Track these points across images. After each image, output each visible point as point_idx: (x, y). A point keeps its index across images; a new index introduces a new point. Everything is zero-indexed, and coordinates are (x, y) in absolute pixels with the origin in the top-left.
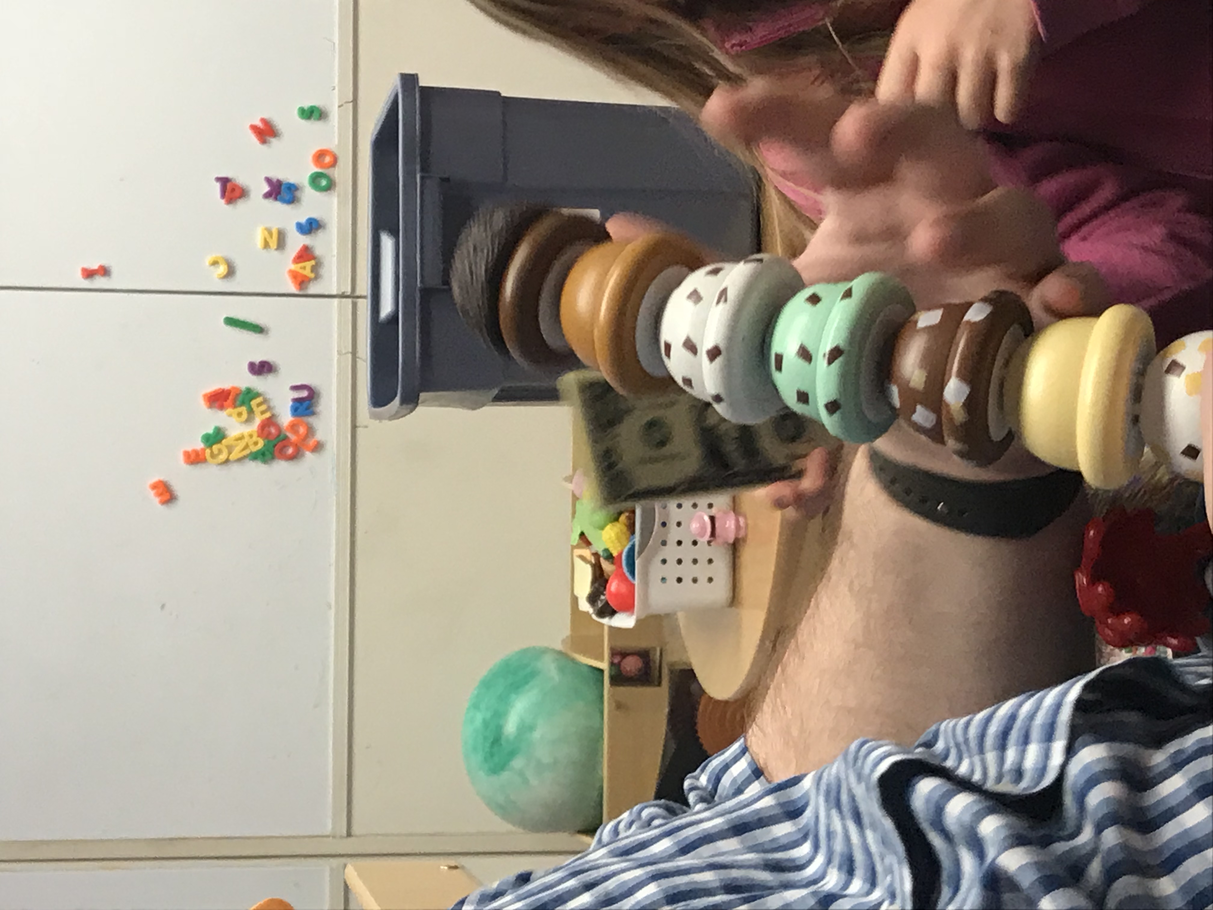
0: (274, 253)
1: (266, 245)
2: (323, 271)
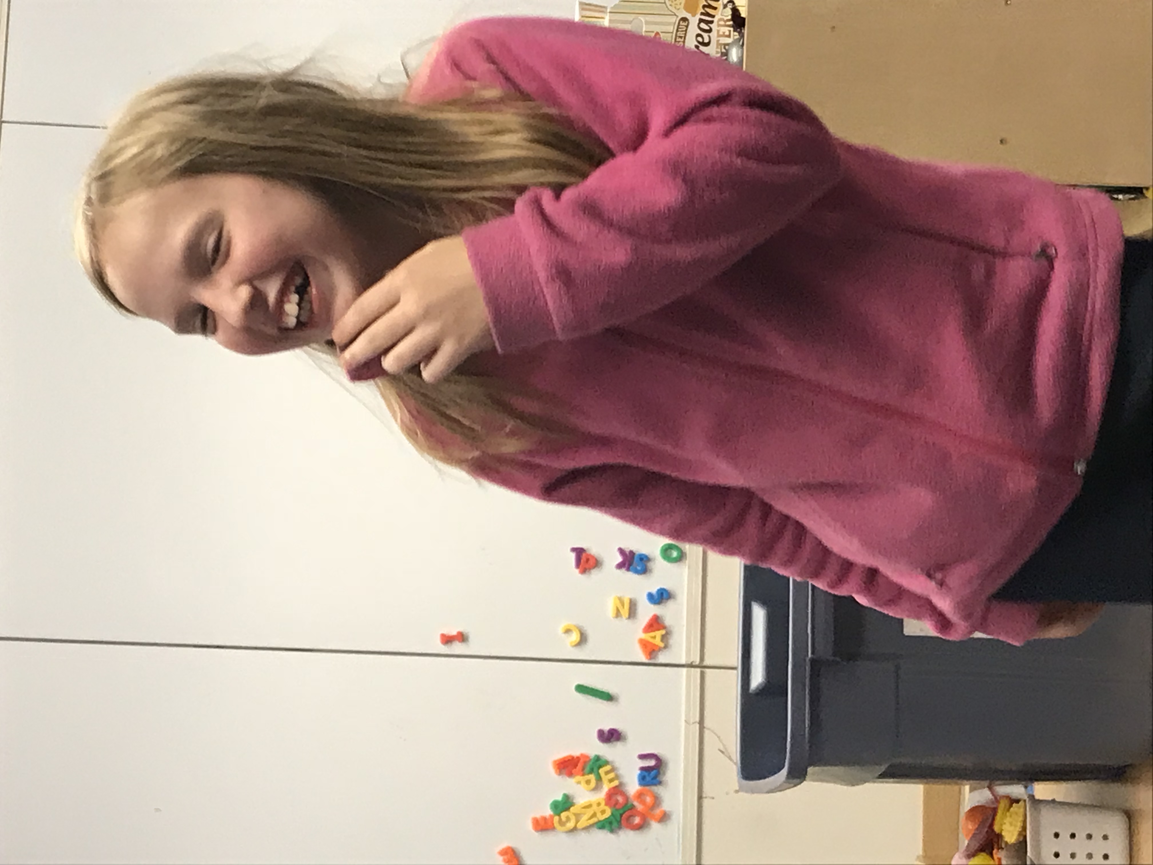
0: (624, 621)
1: (618, 614)
2: (673, 641)
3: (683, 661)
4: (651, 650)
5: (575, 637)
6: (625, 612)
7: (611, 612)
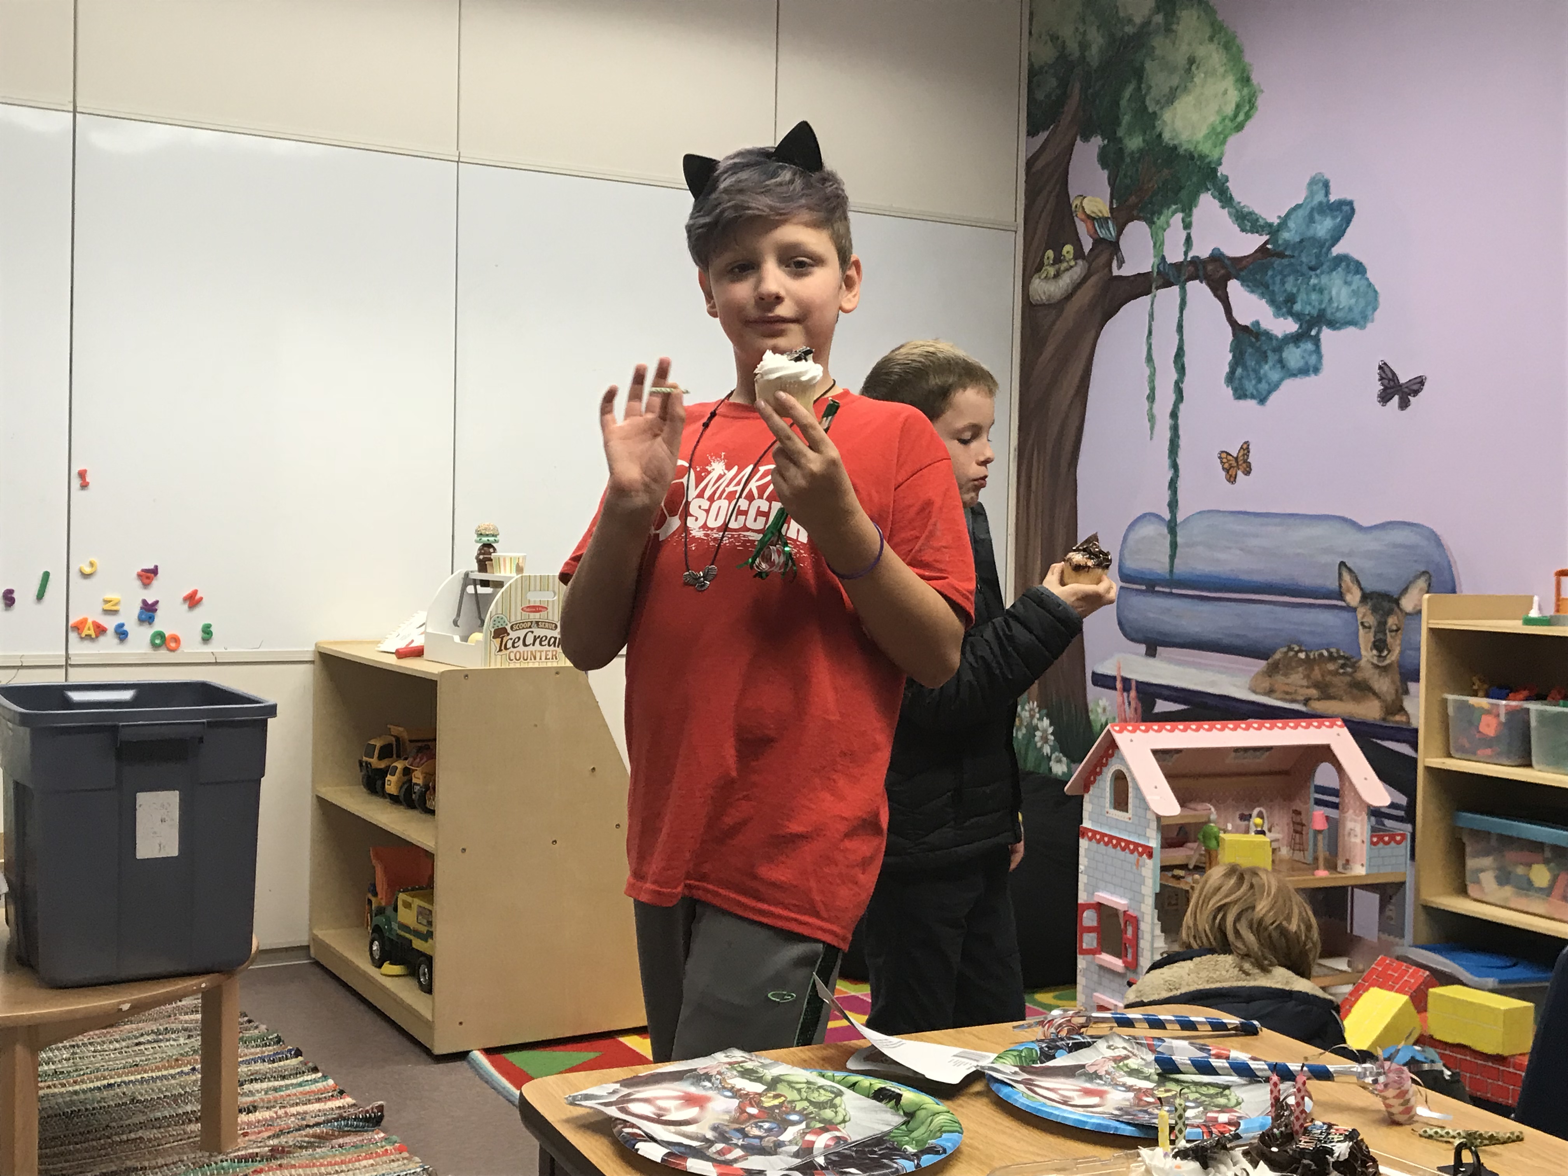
0: (101, 606)
1: (106, 602)
2: (87, 643)
3: (70, 652)
4: (78, 628)
5: (88, 570)
6: (108, 607)
7: (108, 597)
